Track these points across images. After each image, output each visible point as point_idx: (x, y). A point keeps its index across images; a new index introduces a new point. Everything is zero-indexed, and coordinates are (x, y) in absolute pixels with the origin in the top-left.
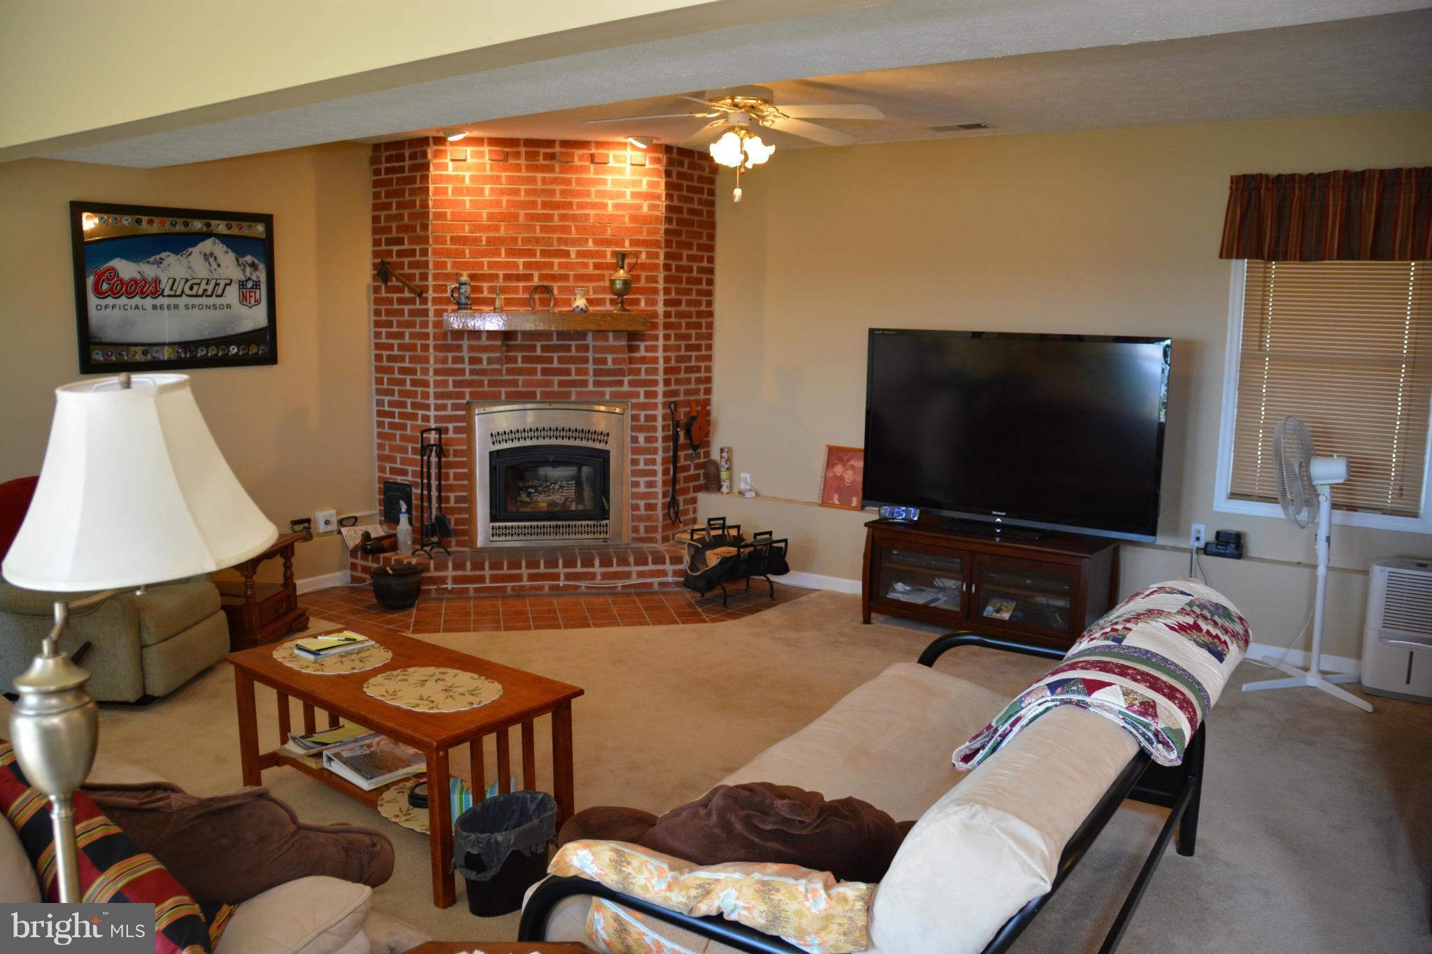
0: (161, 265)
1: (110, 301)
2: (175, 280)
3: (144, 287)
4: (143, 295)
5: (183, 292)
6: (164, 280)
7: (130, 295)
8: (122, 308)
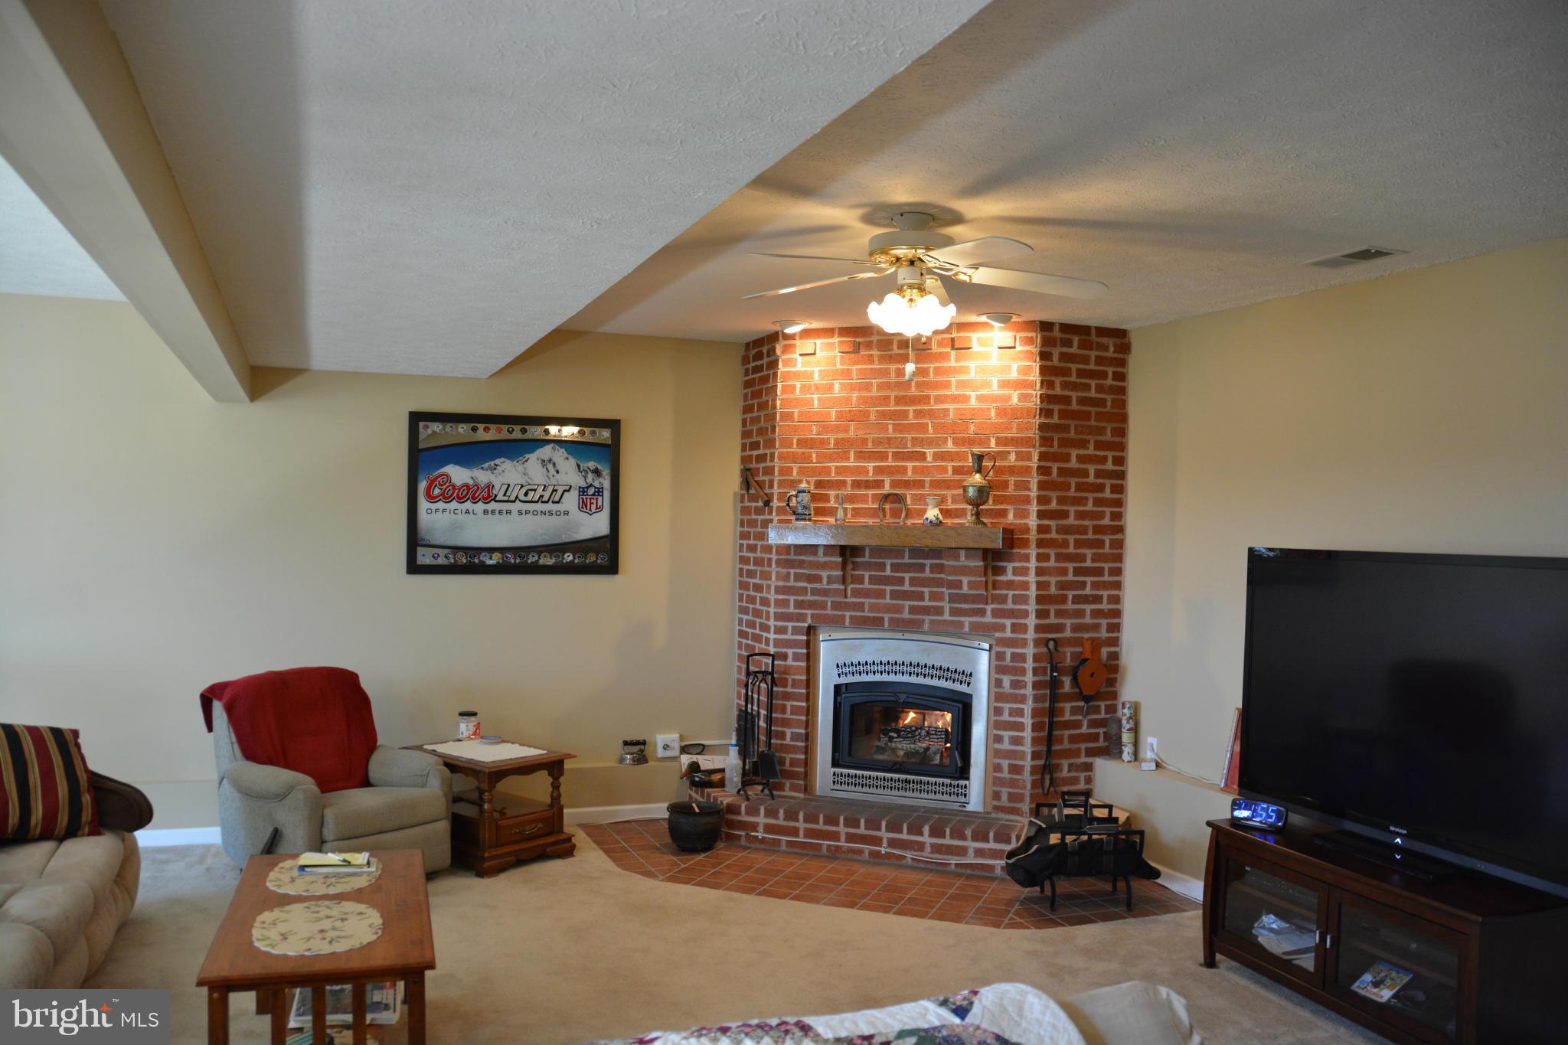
0: (495, 471)
1: (441, 505)
2: (509, 485)
3: (475, 493)
4: (475, 500)
5: (517, 497)
6: (497, 487)
7: (461, 499)
8: (452, 512)
